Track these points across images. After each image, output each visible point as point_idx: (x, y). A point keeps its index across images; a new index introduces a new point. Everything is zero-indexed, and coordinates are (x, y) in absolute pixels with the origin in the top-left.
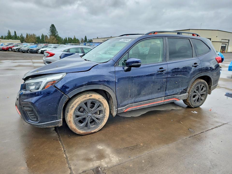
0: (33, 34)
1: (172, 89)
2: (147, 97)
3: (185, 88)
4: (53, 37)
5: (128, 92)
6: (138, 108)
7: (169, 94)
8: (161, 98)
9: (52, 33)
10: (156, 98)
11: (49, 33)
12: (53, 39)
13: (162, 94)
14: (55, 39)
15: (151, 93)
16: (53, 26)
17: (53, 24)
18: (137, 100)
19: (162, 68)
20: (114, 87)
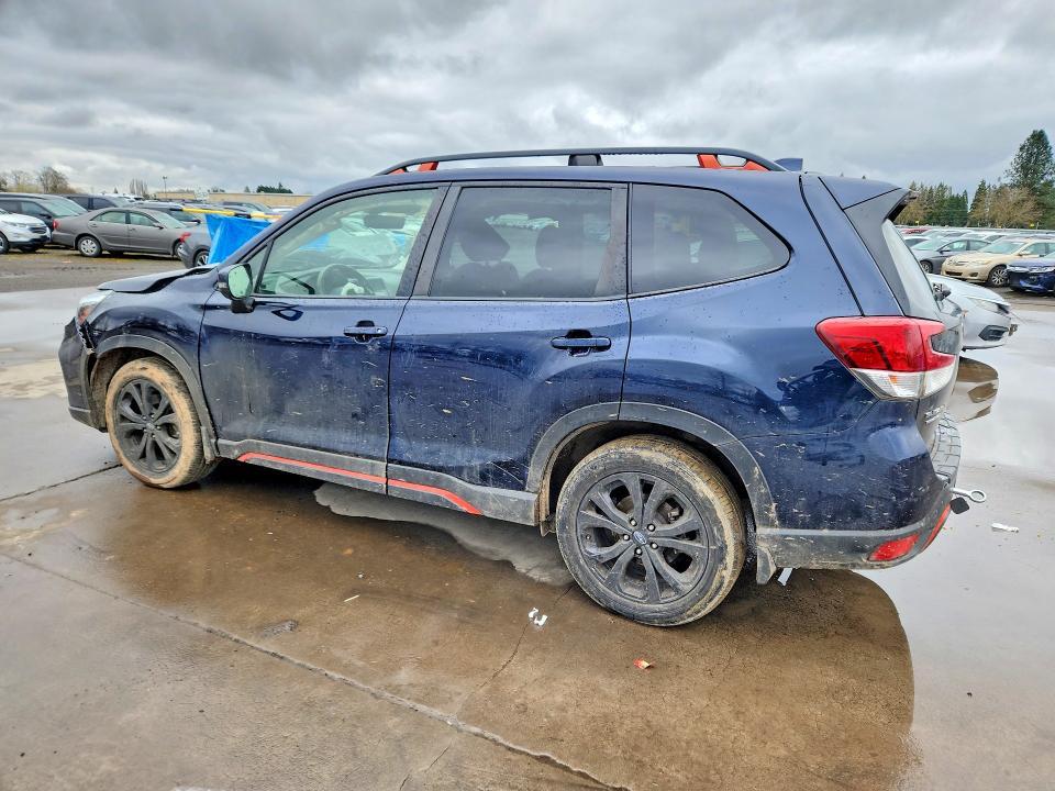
0: (941, 186)
1: (430, 439)
2: (307, 435)
3: (504, 457)
4: (1023, 193)
5: (242, 390)
6: (281, 464)
7: (407, 456)
8: (370, 461)
9: (1026, 176)
10: (349, 453)
11: (1009, 174)
12: (1019, 204)
13: (373, 442)
14: (1030, 205)
15: (326, 423)
16: (1039, 139)
17: (1041, 132)
18: (272, 430)
19: (371, 324)
20: (196, 357)
